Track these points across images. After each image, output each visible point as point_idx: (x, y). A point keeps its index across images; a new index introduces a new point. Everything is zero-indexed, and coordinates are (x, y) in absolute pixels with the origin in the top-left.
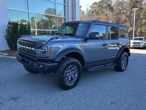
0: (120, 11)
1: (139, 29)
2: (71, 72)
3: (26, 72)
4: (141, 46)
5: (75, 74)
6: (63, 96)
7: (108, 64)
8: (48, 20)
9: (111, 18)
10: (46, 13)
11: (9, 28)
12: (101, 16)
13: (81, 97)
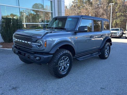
0: (98, 5)
1: (115, 20)
2: (64, 62)
3: (21, 62)
4: (117, 36)
5: (67, 64)
6: (58, 84)
7: (94, 53)
8: (35, 14)
9: (90, 12)
10: (33, 7)
11: (3, 22)
12: (82, 10)
13: (74, 84)
